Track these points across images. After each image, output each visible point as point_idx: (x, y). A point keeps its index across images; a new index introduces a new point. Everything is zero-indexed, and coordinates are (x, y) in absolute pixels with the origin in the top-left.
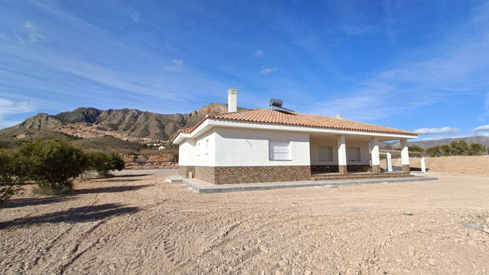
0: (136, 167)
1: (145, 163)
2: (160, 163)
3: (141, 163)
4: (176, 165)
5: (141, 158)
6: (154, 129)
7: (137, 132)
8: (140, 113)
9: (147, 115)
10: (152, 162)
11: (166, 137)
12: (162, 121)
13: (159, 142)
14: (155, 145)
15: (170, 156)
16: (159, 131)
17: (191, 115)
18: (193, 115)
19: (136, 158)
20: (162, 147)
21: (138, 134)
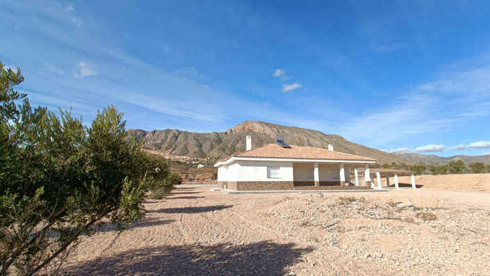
0: (188, 182)
1: (194, 179)
2: (204, 180)
3: (191, 180)
4: (216, 181)
5: (191, 176)
6: (193, 148)
7: (178, 150)
8: (180, 133)
9: (186, 133)
10: (198, 179)
11: (203, 155)
12: (199, 139)
13: (197, 160)
14: (193, 163)
15: (211, 175)
16: (197, 149)
17: (226, 133)
18: (228, 133)
19: (187, 176)
20: (201, 166)
21: (178, 152)
